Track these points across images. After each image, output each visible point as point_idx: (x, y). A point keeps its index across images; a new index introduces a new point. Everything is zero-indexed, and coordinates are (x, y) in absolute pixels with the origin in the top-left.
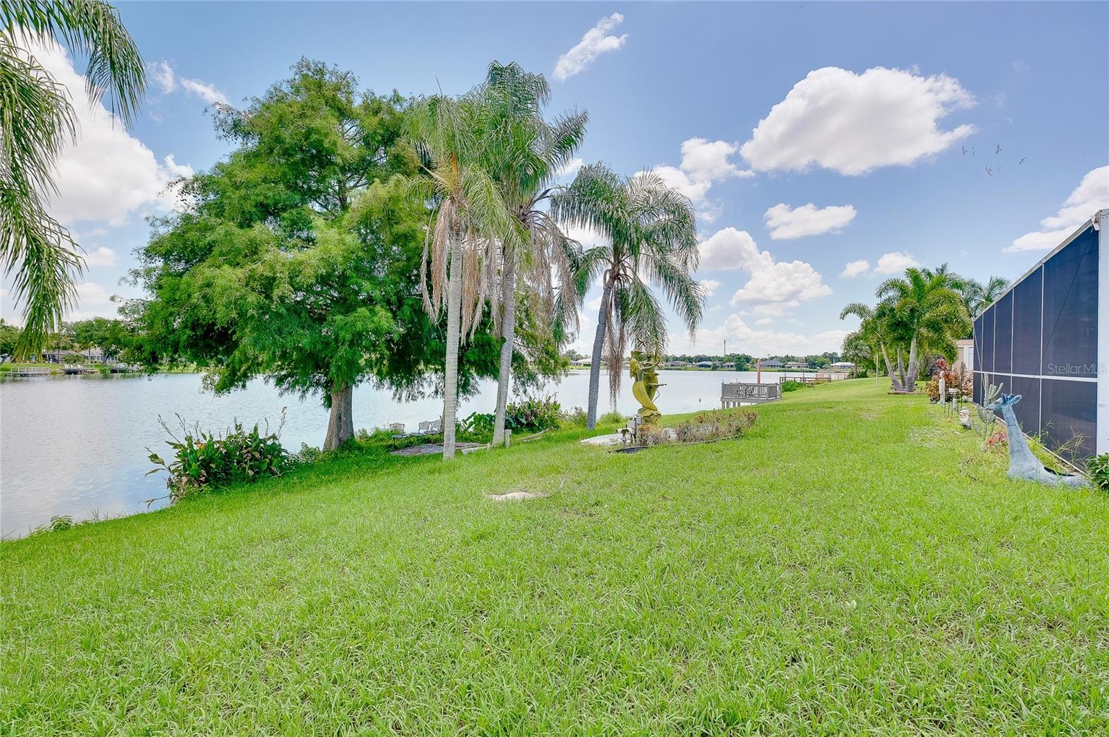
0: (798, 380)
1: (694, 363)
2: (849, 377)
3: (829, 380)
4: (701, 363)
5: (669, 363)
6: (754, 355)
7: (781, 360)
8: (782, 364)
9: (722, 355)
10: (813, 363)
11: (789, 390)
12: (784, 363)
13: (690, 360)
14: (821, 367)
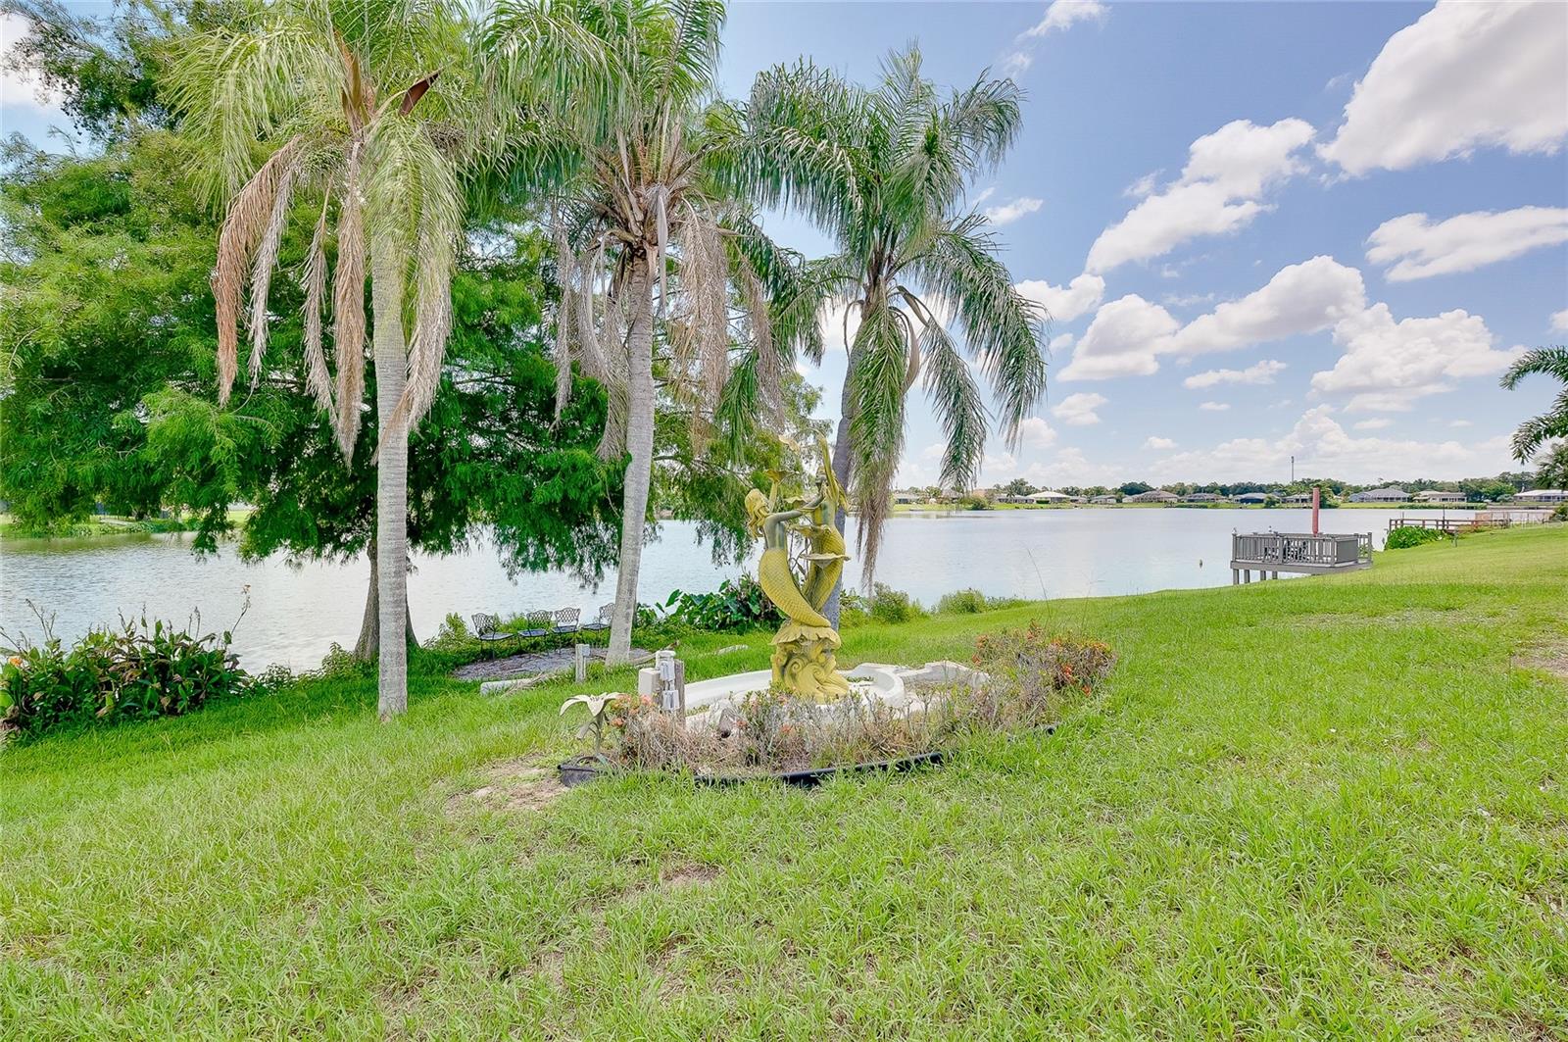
0: (1430, 526)
1: (1231, 496)
2: (1552, 518)
3: (1505, 524)
4: (1243, 496)
5: (1186, 497)
6: (1351, 480)
7: (1406, 487)
8: (1408, 495)
9: (1286, 482)
10: (1474, 493)
11: (1404, 545)
12: (1413, 493)
13: (1225, 491)
14: (1494, 500)
